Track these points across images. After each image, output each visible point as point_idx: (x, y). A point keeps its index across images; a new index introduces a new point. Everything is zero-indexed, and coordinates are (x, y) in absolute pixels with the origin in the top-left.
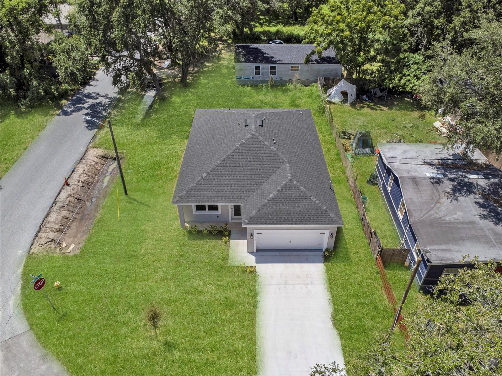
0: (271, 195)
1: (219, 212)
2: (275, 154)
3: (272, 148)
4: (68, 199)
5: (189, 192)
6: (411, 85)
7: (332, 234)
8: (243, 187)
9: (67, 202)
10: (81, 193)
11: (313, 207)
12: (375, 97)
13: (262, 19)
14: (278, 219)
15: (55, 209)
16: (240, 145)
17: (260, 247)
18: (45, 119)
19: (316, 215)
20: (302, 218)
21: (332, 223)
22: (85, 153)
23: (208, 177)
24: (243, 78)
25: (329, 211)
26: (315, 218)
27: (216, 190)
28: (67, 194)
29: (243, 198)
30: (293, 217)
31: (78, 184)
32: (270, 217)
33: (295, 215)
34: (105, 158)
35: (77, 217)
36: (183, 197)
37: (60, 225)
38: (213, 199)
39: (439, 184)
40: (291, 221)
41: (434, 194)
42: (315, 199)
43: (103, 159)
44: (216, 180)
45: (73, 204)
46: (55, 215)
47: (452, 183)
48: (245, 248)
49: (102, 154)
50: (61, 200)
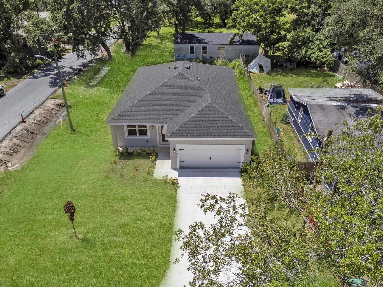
0: (193, 115)
1: (149, 137)
2: (199, 87)
3: (195, 82)
4: (21, 132)
5: (121, 115)
6: (316, 56)
7: (247, 150)
8: (169, 111)
9: (20, 133)
10: (34, 129)
11: (230, 124)
12: (286, 69)
13: (200, 27)
14: (198, 133)
15: (8, 138)
16: (168, 80)
17: (183, 164)
18: (17, 80)
19: (233, 130)
20: (220, 133)
21: (248, 136)
22: (44, 102)
23: (138, 103)
24: (180, 57)
25: (244, 128)
26: (232, 133)
27: (145, 114)
28: (22, 128)
29: (168, 119)
30: (212, 132)
31: (33, 122)
32: (190, 131)
33: (213, 130)
34: (61, 106)
35: (27, 145)
36: (115, 119)
37: (10, 149)
38: (141, 120)
39: (344, 110)
40: (209, 135)
41: (340, 117)
42: (232, 118)
43: (59, 107)
44: (145, 106)
45: (25, 136)
46: (7, 142)
47: (355, 108)
48: (170, 166)
49: (58, 103)
50: (15, 132)
